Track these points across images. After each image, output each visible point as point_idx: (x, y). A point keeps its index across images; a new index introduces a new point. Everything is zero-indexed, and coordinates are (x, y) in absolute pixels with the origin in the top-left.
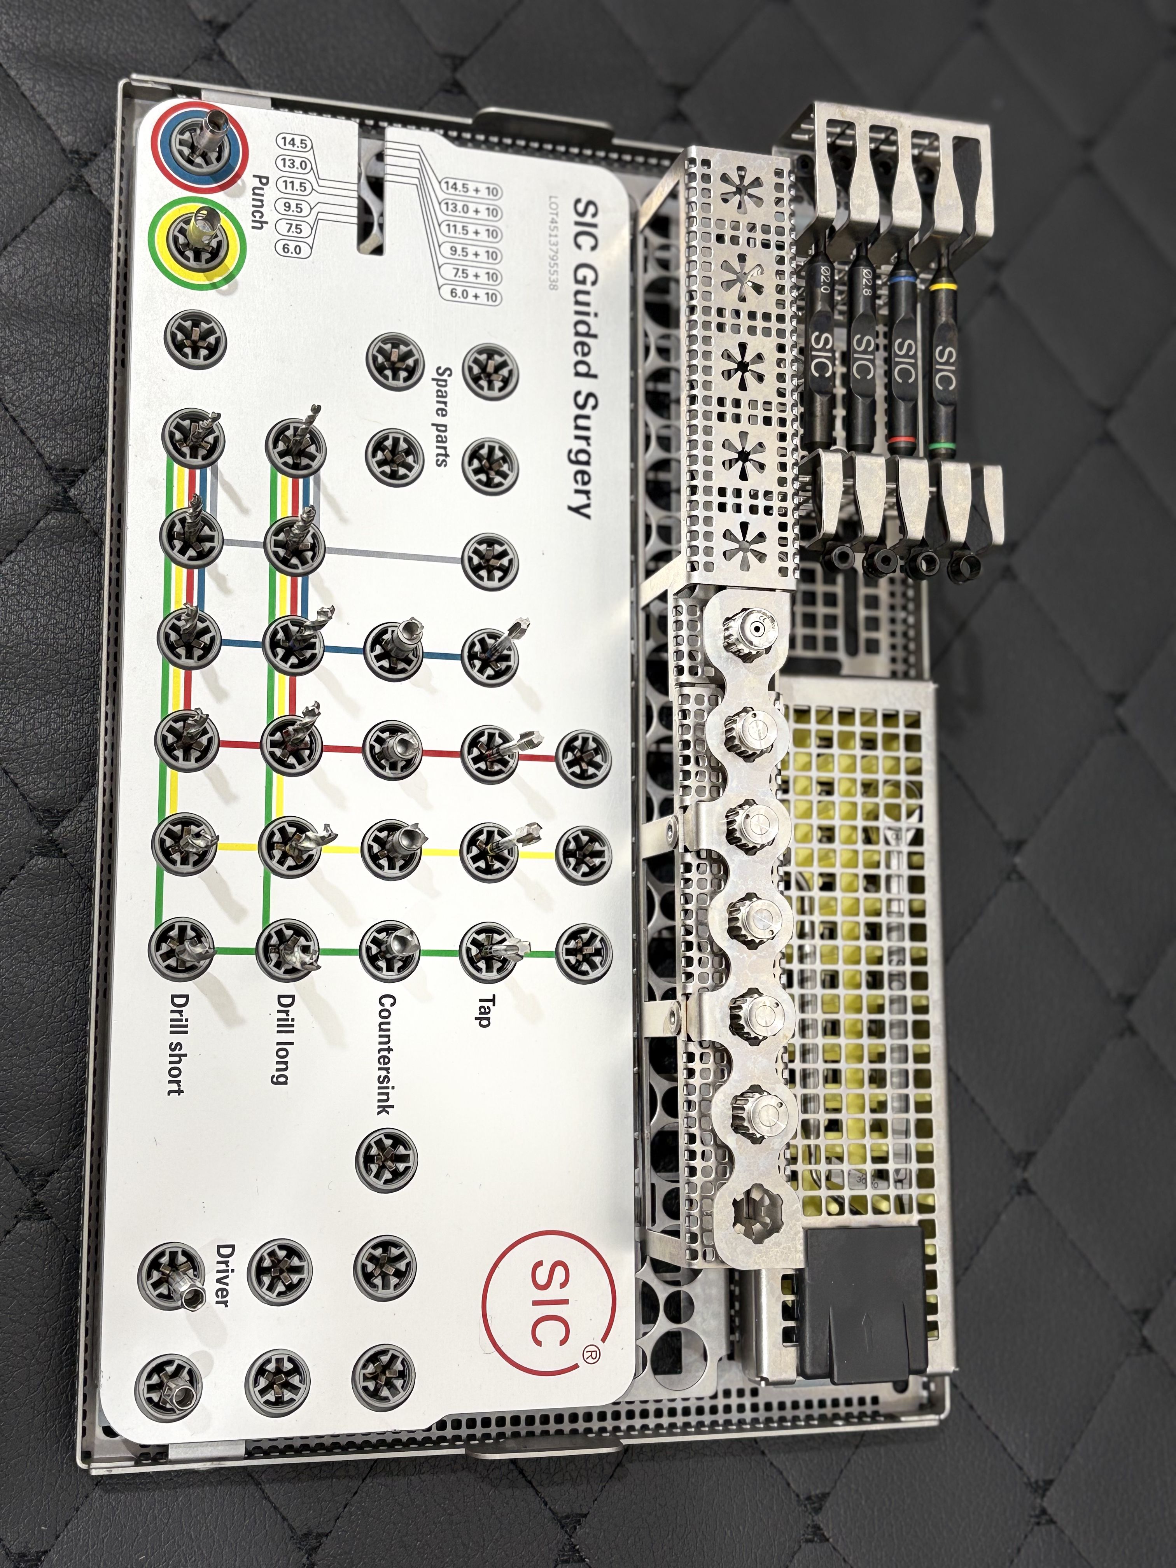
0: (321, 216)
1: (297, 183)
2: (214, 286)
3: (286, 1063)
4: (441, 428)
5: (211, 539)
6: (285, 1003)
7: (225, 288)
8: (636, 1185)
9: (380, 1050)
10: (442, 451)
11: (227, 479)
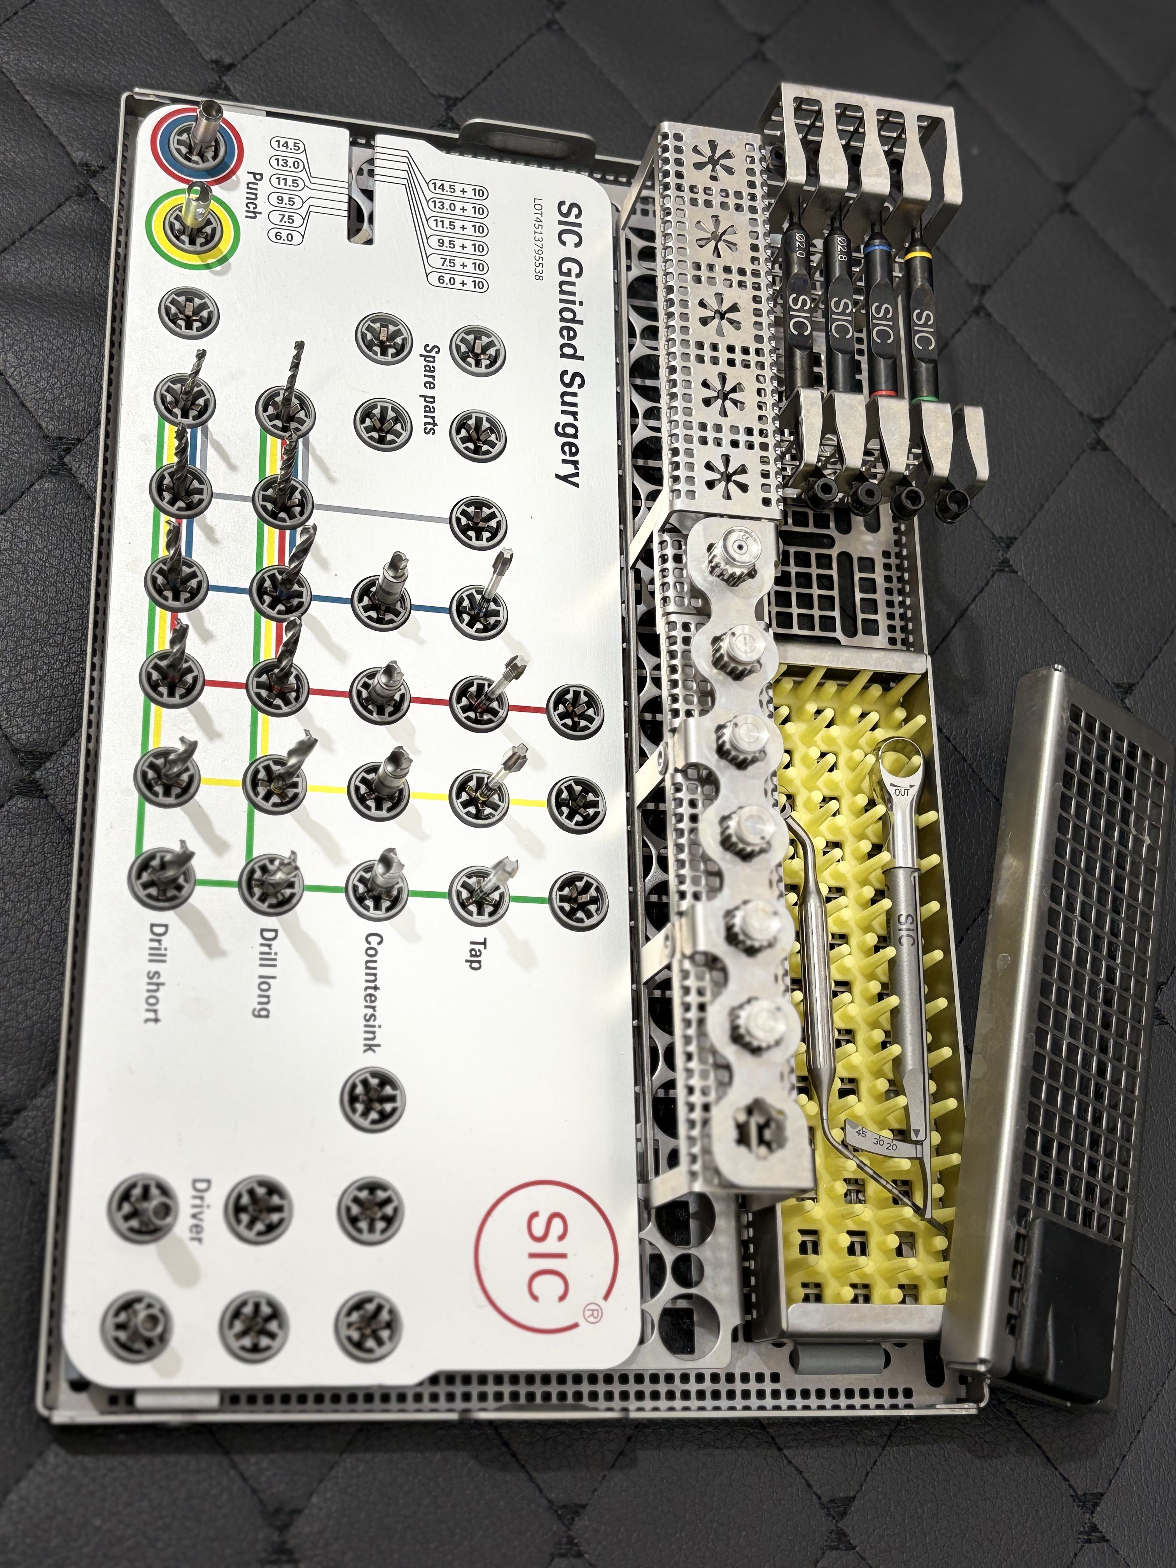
0: (312, 209)
1: (290, 181)
2: (208, 267)
3: (268, 997)
4: (429, 400)
5: (201, 492)
6: (268, 938)
7: (219, 268)
8: (638, 1140)
9: (367, 988)
10: (431, 421)
11: (216, 437)
